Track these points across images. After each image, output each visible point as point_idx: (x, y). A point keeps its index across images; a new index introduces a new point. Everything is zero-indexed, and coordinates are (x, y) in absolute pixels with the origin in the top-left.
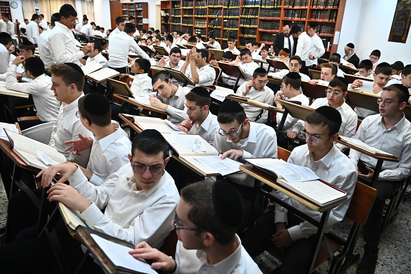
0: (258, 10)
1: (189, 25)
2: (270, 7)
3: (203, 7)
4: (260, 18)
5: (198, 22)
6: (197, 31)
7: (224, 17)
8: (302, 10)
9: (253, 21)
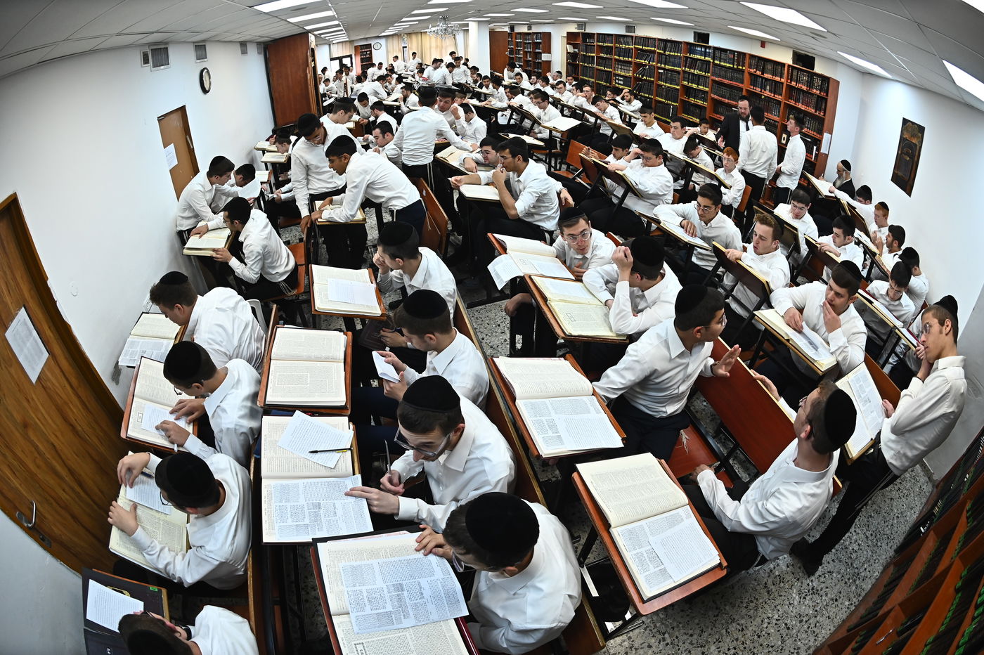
0: (709, 65)
1: (606, 69)
2: (728, 65)
3: (627, 46)
4: (713, 78)
5: (620, 67)
6: (619, 80)
7: (659, 65)
8: (776, 82)
9: (702, 80)
